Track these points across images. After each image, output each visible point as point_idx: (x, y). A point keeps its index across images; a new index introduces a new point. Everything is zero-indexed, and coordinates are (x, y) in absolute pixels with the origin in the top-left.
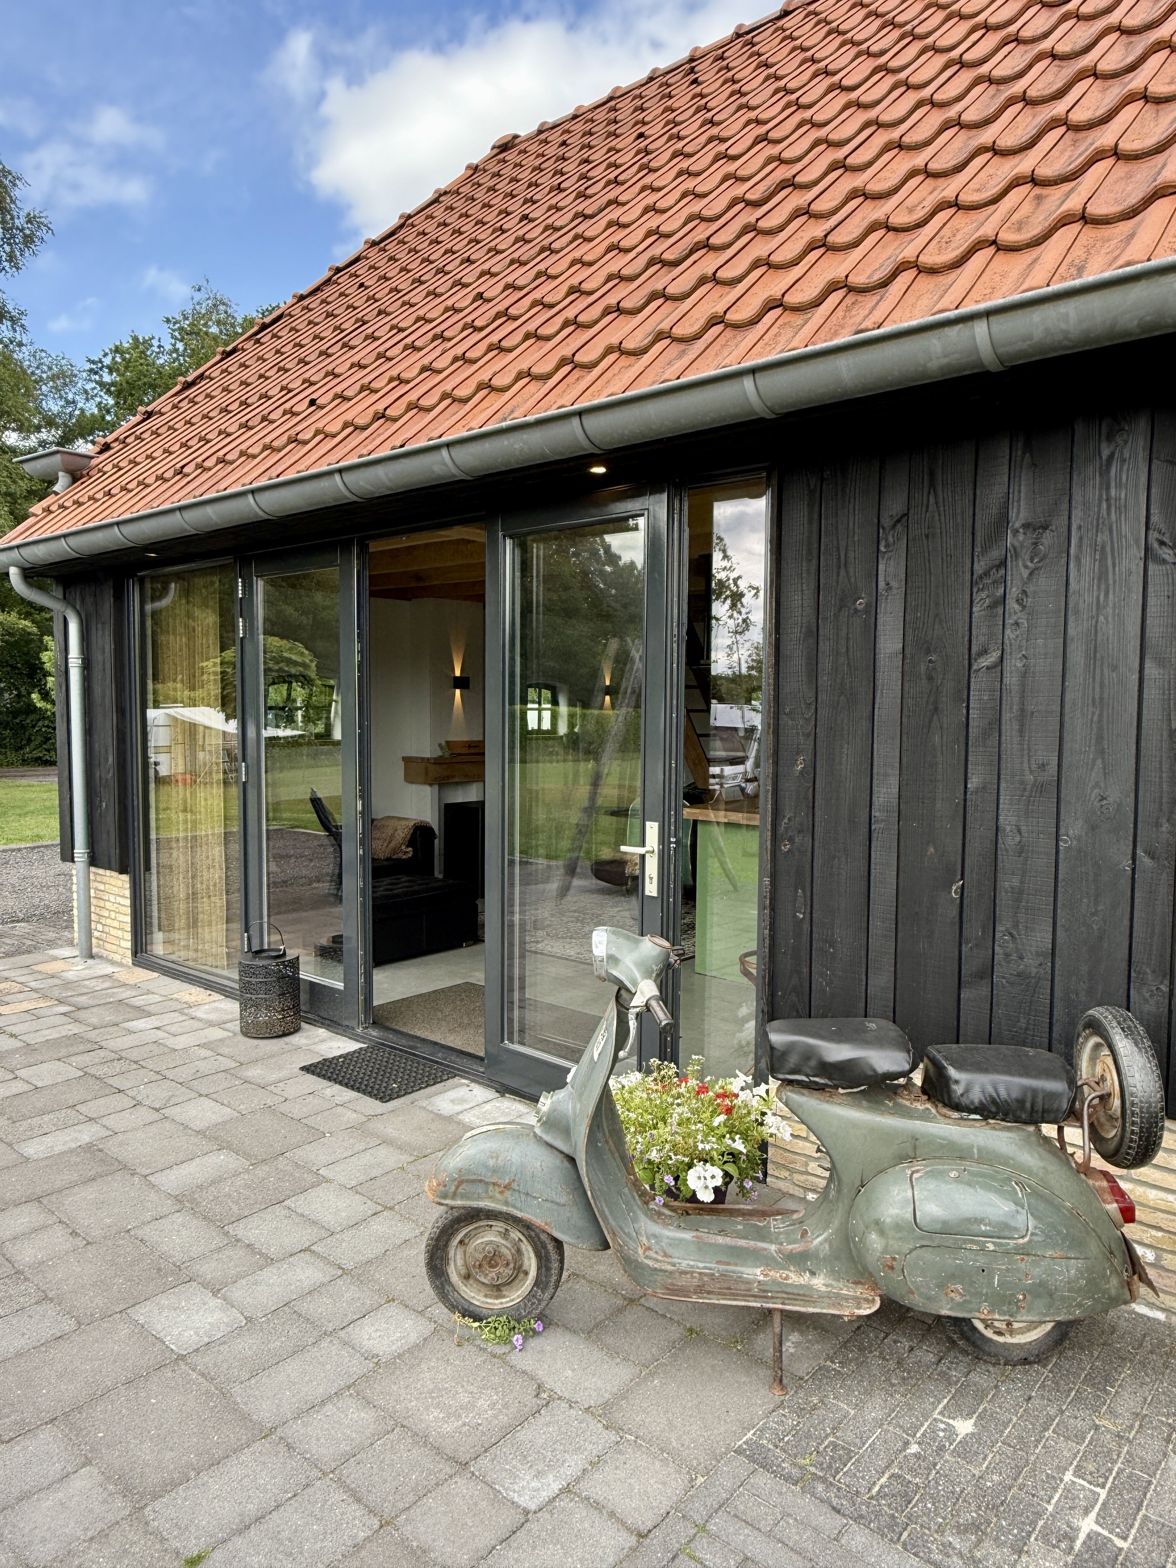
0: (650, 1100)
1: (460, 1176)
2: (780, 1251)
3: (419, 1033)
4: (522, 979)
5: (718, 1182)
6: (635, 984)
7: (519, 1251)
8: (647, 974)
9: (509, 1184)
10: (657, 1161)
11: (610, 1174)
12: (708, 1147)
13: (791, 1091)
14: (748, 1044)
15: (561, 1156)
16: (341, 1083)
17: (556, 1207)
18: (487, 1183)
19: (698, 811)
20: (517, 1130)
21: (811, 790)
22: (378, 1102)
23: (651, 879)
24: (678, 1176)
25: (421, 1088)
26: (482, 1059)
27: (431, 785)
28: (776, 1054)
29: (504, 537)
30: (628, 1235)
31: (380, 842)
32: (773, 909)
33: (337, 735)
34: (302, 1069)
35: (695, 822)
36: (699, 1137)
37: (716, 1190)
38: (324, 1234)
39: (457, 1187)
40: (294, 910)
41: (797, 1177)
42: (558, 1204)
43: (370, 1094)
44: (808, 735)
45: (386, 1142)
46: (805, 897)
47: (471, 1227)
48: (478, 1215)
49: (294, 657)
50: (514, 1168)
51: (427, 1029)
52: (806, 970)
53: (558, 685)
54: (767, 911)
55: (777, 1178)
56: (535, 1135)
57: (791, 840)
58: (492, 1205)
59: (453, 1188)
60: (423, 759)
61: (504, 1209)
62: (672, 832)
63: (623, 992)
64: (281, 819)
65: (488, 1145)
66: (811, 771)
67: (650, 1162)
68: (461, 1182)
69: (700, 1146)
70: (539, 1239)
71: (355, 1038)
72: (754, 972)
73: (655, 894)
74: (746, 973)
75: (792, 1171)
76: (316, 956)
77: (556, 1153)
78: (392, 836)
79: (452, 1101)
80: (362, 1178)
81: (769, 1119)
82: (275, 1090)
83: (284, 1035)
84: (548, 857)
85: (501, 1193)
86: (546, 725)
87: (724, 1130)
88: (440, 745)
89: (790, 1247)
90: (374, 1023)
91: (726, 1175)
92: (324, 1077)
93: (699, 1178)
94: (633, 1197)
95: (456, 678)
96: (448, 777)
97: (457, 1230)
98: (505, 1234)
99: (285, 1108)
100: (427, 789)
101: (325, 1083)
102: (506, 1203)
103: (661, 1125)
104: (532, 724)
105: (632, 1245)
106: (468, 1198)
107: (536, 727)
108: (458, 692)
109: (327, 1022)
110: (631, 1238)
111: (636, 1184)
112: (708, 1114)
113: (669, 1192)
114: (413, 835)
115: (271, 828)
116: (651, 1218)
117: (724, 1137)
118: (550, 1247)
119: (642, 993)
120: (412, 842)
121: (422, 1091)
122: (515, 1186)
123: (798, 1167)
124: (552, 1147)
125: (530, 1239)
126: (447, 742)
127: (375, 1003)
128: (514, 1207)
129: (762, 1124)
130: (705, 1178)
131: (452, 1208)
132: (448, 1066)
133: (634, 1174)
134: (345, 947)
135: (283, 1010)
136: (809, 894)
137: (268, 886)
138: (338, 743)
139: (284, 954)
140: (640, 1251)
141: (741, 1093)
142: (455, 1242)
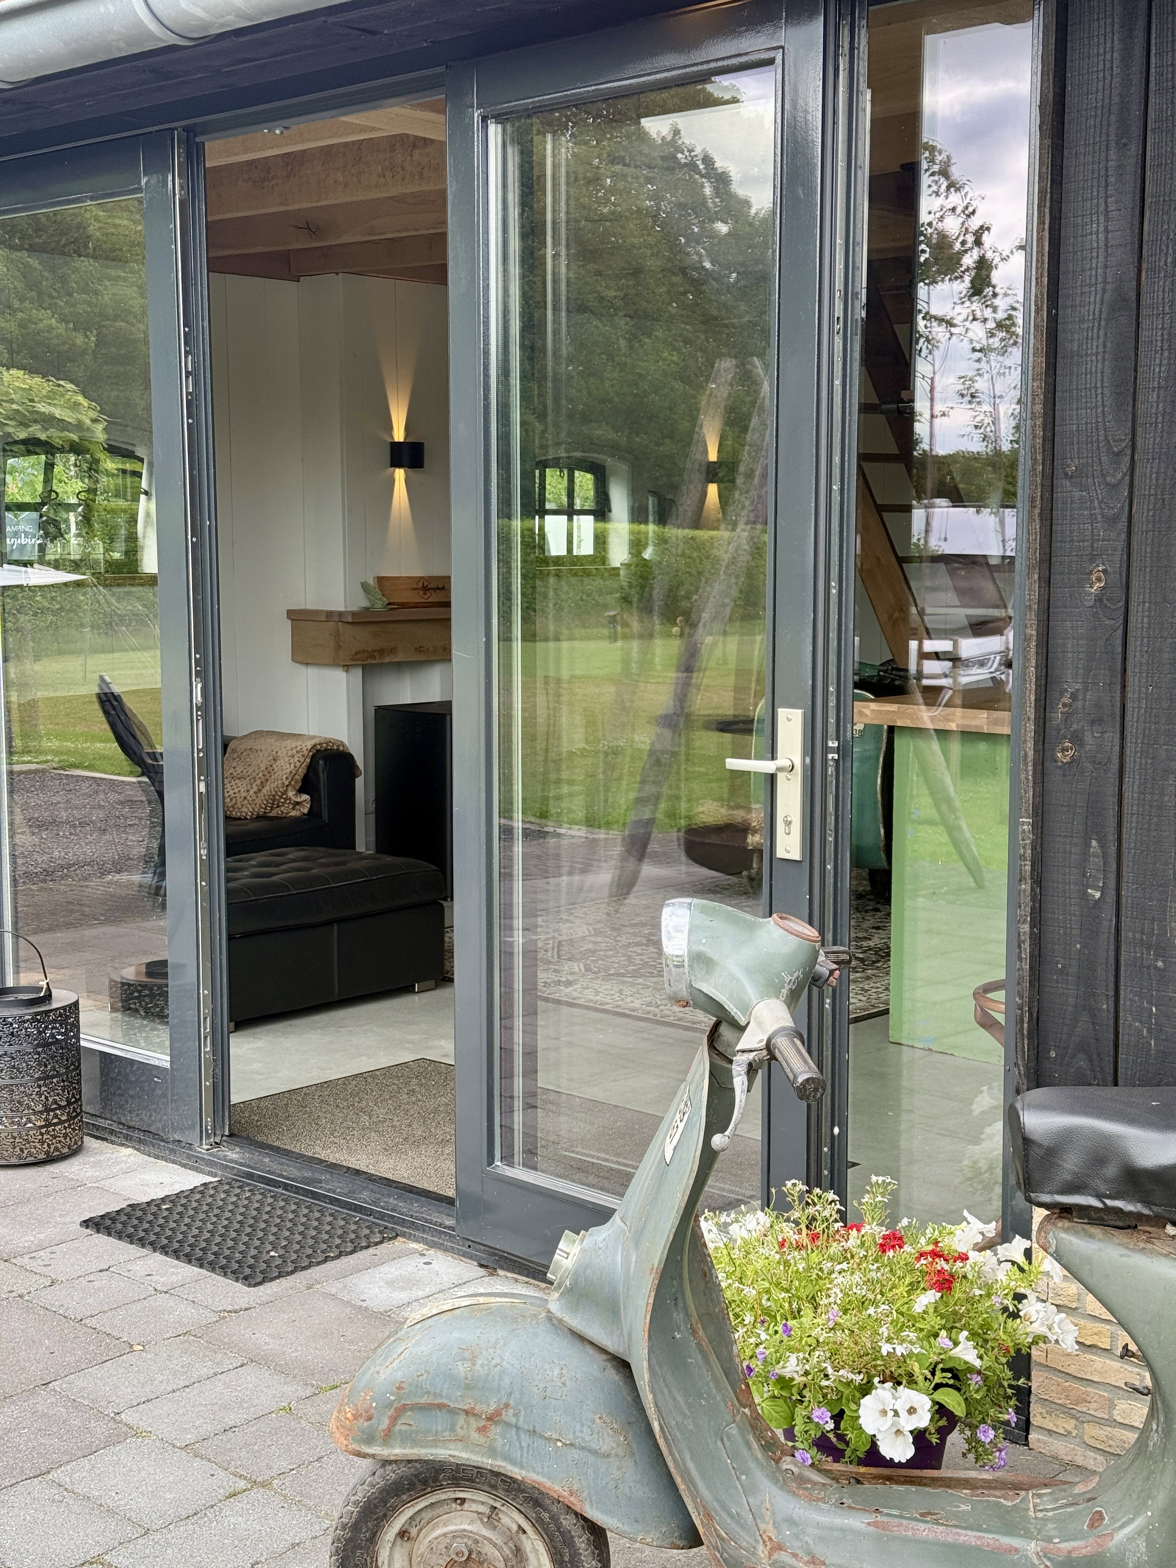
0: (787, 1264)
1: (399, 1399)
2: (1046, 1554)
3: (322, 1155)
4: (531, 1054)
5: (923, 1420)
6: (747, 1009)
7: (518, 1551)
8: (771, 988)
9: (498, 1413)
10: (799, 1380)
11: (700, 1396)
12: (900, 1350)
13: (1066, 1230)
14: (991, 1168)
15: (601, 1358)
16: (164, 1250)
17: (591, 1458)
18: (453, 1412)
19: (894, 707)
20: (513, 1306)
21: (1120, 632)
22: (239, 1286)
23: (788, 823)
24: (842, 1412)
25: (326, 1260)
26: (450, 1201)
27: (347, 668)
28: (1035, 1152)
29: (484, 119)
30: (737, 1518)
31: (242, 786)
32: (1038, 880)
33: (150, 563)
34: (86, 1223)
35: (891, 729)
36: (884, 1331)
37: (919, 1436)
38: (129, 1531)
39: (394, 1420)
40: (68, 926)
41: (1091, 1431)
42: (595, 1453)
43: (224, 1271)
44: (1112, 521)
45: (255, 1360)
46: (1105, 855)
47: (422, 1504)
48: (436, 1479)
49: (58, 413)
50: (507, 1380)
51: (340, 1148)
52: (1106, 1006)
53: (609, 461)
54: (1026, 887)
55: (1050, 1432)
56: (550, 1317)
57: (1077, 739)
58: (464, 1455)
59: (386, 1423)
60: (330, 614)
61: (488, 1462)
62: (832, 729)
63: (724, 1029)
64: (39, 752)
65: (456, 1335)
66: (1120, 594)
67: (784, 1383)
68: (402, 1410)
69: (886, 1348)
70: (559, 1526)
71: (194, 1163)
72: (1001, 1018)
73: (796, 855)
74: (986, 1022)
75: (1081, 1419)
76: (114, 1009)
77: (591, 1351)
78: (270, 770)
79: (391, 1283)
80: (207, 1429)
81: (1030, 1308)
82: (35, 1266)
83: (50, 1160)
84: (591, 822)
85: (482, 1430)
86: (585, 547)
87: (935, 1322)
88: (365, 586)
89: (1067, 1546)
90: (231, 1135)
91: (940, 1410)
92: (130, 1239)
93: (884, 1412)
94: (749, 1446)
95: (395, 446)
96: (381, 652)
97: (394, 1509)
98: (491, 1517)
99: (51, 1297)
100: (338, 677)
101: (133, 1250)
102: (492, 1452)
103: (807, 1310)
104: (556, 547)
105: (745, 1539)
106: (415, 1443)
107: (563, 552)
108: (400, 474)
109: (136, 1134)
110: (742, 1526)
111: (756, 1424)
112: (902, 1290)
113: (822, 1444)
114: (312, 768)
115: (17, 768)
116: (784, 1486)
117: (936, 1335)
118: (582, 1542)
119: (760, 1024)
120: (307, 785)
121: (330, 1265)
122: (508, 1416)
123: (1092, 1409)
124: (582, 1339)
125: (540, 1526)
126: (380, 580)
127: (235, 1099)
128: (506, 1458)
129: (1015, 1315)
130: (896, 1413)
131: (386, 1463)
132: (382, 1216)
133: (752, 1405)
134: (173, 983)
135: (47, 1110)
136: (1113, 849)
137: (14, 881)
138: (152, 580)
139: (48, 997)
140: (762, 1551)
141: (973, 1256)
142: (391, 1532)
